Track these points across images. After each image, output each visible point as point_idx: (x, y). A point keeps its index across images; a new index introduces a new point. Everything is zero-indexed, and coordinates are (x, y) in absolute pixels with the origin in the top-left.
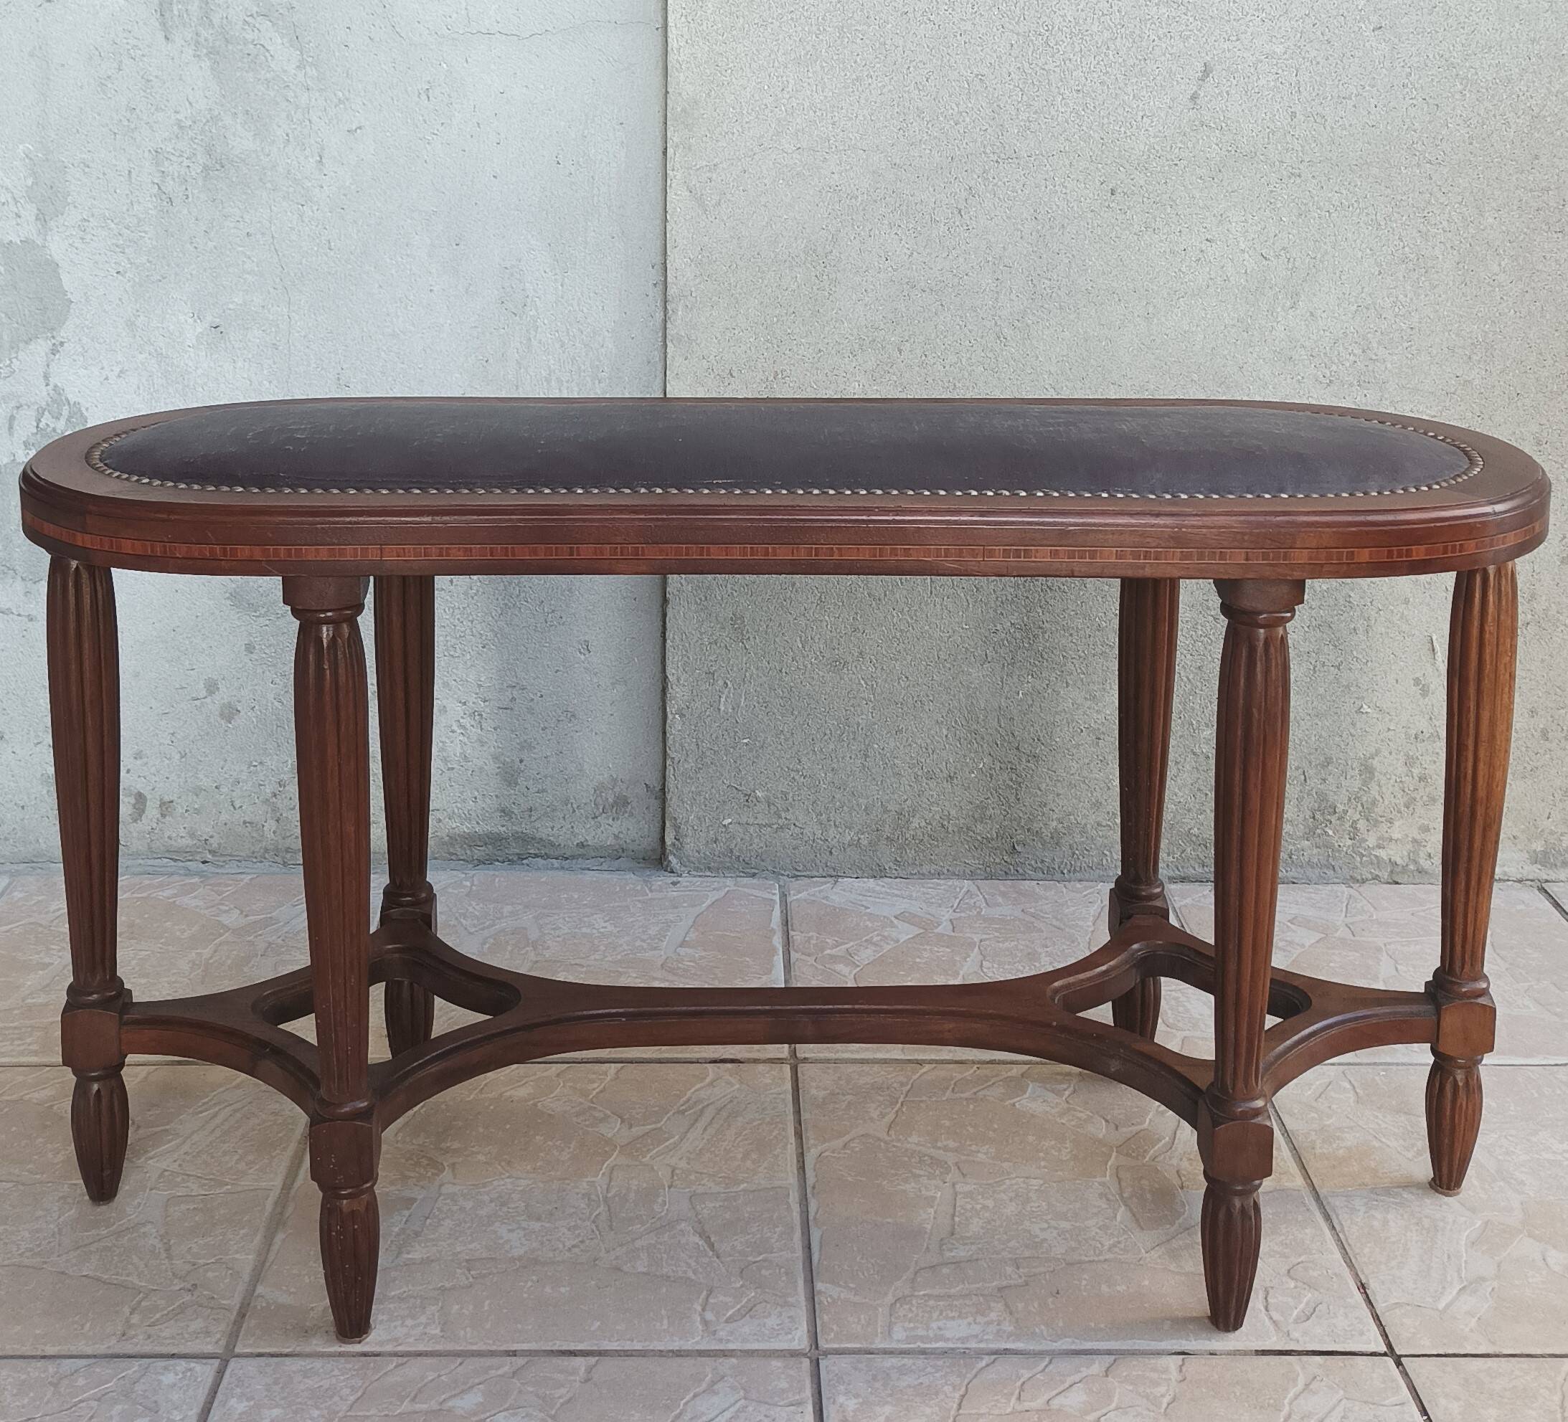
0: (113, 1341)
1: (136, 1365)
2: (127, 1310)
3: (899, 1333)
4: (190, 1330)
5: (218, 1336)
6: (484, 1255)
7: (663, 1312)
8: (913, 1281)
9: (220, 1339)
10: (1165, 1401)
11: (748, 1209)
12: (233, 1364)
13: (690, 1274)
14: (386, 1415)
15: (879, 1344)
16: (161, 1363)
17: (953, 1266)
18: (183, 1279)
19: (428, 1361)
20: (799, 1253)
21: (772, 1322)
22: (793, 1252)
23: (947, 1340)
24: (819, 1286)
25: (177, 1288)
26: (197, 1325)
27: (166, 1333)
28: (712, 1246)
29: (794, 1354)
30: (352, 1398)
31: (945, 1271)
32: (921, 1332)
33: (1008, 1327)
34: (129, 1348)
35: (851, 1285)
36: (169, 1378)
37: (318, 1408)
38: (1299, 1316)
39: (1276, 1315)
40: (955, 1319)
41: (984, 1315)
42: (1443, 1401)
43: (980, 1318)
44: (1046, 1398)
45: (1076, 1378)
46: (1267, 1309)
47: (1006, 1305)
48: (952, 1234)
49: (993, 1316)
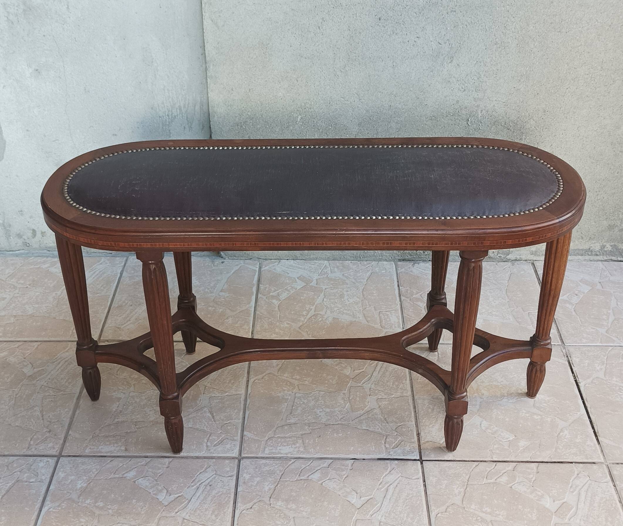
0: (25, 450)
1: (32, 459)
2: (29, 439)
3: (267, 451)
4: (48, 447)
5: (57, 449)
6: (141, 420)
7: (195, 442)
8: (275, 431)
9: (57, 450)
10: (345, 477)
11: (227, 403)
12: (61, 459)
13: (205, 428)
14: (106, 479)
15: (260, 455)
16: (39, 458)
17: (289, 426)
18: (47, 427)
19: (120, 459)
20: (241, 421)
21: (228, 446)
22: (239, 420)
23: (281, 454)
24: (245, 433)
25: (45, 431)
26: (51, 445)
27: (41, 448)
28: (213, 417)
29: (233, 458)
30: (96, 473)
31: (286, 428)
32: (274, 451)
33: (302, 449)
34: (30, 453)
35: (255, 433)
36: (41, 464)
37: (86, 476)
38: (395, 446)
39: (387, 446)
40: (285, 446)
41: (295, 444)
42: (431, 478)
43: (293, 446)
44: (308, 475)
45: (319, 468)
46: (385, 443)
47: (303, 441)
48: (291, 413)
49: (298, 445)
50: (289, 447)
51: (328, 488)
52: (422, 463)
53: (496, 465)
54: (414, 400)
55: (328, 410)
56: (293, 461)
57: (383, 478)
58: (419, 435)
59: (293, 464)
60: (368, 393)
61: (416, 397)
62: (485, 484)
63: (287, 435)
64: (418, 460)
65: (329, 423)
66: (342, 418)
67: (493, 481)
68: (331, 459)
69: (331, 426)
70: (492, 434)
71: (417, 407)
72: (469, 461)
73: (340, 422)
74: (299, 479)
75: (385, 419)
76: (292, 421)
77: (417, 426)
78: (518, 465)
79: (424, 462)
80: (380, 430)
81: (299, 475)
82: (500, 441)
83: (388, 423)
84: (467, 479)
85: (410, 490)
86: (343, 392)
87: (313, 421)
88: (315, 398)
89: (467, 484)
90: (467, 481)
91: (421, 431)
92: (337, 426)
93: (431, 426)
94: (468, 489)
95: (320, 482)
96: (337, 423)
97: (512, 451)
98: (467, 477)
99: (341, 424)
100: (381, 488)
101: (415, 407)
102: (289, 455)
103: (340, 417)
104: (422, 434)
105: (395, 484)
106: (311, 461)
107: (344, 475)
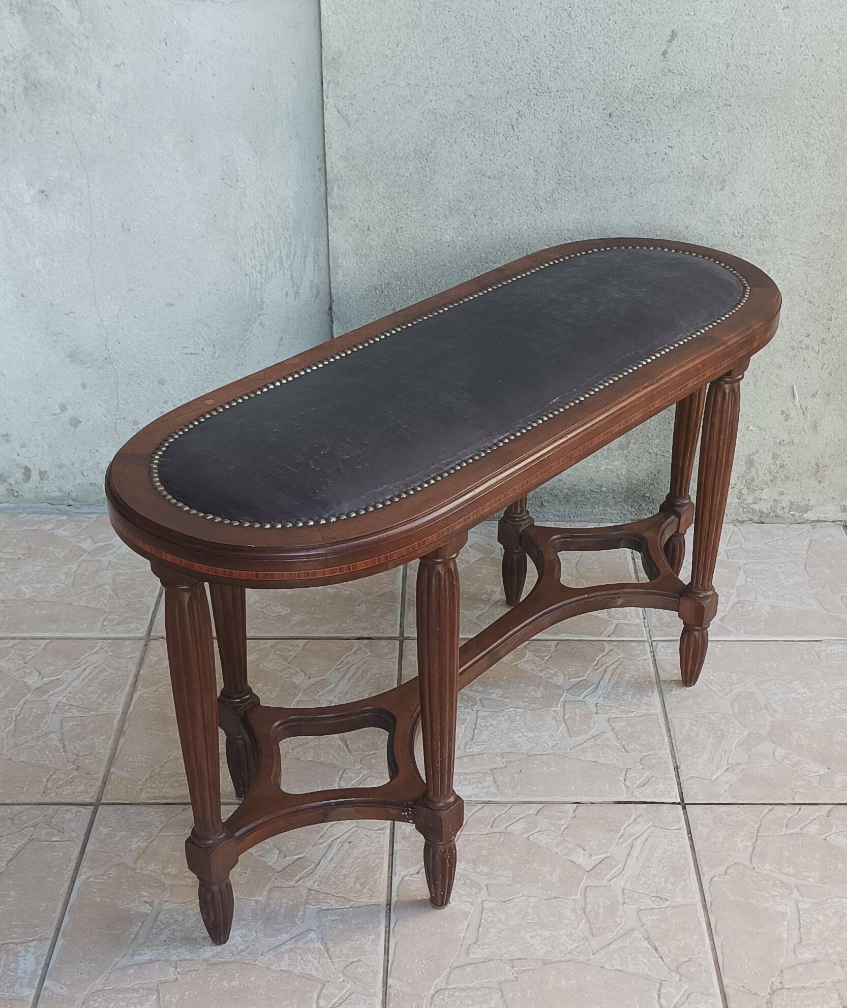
5: (92, 794)
9: (94, 796)
10: (564, 827)
13: (335, 762)
17: (470, 757)
25: (70, 768)
26: (81, 788)
28: (347, 746)
31: (466, 760)
33: (493, 789)
38: (640, 784)
39: (628, 784)
40: (465, 785)
41: (481, 784)
42: (700, 828)
43: (479, 785)
44: (505, 826)
45: (522, 816)
46: (625, 781)
47: (494, 778)
48: (473, 739)
49: (486, 784)
50: (472, 787)
51: (538, 843)
52: (684, 808)
53: (800, 809)
54: (666, 719)
55: (531, 734)
56: (479, 806)
57: (625, 829)
58: (677, 769)
59: (480, 811)
60: (594, 711)
61: (669, 716)
62: (784, 835)
63: (467, 771)
64: (679, 804)
65: (534, 752)
66: (554, 746)
67: (797, 830)
68: (541, 803)
69: (537, 757)
70: (793, 766)
71: (672, 730)
72: (757, 804)
73: (551, 751)
74: (491, 831)
75: (623, 747)
76: (476, 750)
77: (674, 756)
78: (834, 809)
79: (687, 806)
80: (615, 762)
81: (491, 826)
82: (806, 775)
83: (627, 752)
84: (757, 828)
85: (668, 844)
86: (553, 709)
87: (509, 750)
88: (510, 718)
89: (757, 836)
90: (756, 832)
91: (680, 763)
92: (548, 757)
93: (696, 755)
94: (758, 842)
95: (526, 836)
96: (547, 752)
97: (824, 789)
98: (757, 826)
99: (555, 754)
100: (623, 843)
101: (669, 730)
102: (474, 799)
103: (551, 745)
104: (682, 768)
105: (644, 837)
106: (509, 807)
107: (562, 825)
